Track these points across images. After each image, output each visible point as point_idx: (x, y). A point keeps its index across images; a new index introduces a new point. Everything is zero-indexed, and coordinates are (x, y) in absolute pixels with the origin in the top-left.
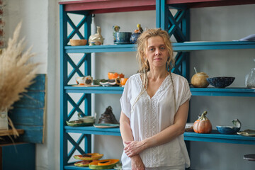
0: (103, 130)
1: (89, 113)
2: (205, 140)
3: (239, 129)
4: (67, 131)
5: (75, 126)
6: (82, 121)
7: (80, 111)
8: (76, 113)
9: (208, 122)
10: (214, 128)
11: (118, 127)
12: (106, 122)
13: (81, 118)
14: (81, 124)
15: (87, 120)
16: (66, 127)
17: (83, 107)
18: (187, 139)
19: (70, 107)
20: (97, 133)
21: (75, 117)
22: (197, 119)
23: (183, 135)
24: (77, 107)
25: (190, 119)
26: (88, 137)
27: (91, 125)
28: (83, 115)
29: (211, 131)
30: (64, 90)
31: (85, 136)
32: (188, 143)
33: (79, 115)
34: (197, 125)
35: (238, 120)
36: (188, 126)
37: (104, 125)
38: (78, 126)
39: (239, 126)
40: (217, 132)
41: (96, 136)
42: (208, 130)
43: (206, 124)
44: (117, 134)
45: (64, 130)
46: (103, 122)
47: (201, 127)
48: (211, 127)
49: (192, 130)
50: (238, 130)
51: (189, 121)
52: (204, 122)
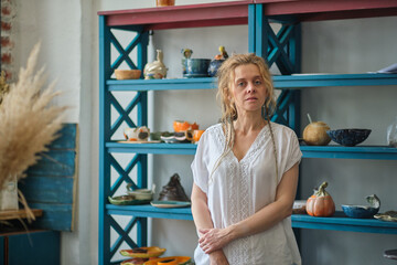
0: (166, 212)
1: (144, 184)
2: (326, 228)
3: (378, 210)
4: (109, 212)
5: (121, 204)
6: (133, 197)
7: (129, 180)
8: (124, 184)
9: (330, 199)
10: (338, 209)
11: (189, 206)
12: (170, 198)
13: (132, 192)
14: (132, 202)
15: (140, 195)
16: (108, 206)
17: (134, 175)
18: (296, 226)
19: (115, 176)
20: (156, 216)
21: (123, 191)
22: (311, 194)
23: (289, 219)
24: (125, 175)
25: (300, 195)
26: (142, 222)
27: (147, 202)
28: (135, 188)
29: (334, 214)
30: (106, 149)
31: (137, 220)
32: (297, 232)
33: (128, 187)
34: (312, 204)
35: (376, 197)
36: (297, 205)
37: (166, 202)
38: (127, 204)
39: (376, 205)
40: (342, 214)
41: (154, 220)
42: (330, 212)
43: (326, 203)
44: (187, 217)
45: (106, 210)
46: (165, 199)
47: (318, 207)
48: (334, 207)
49: (303, 212)
50: (376, 211)
51: (299, 197)
52: (323, 199)
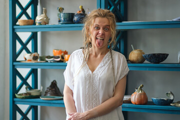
0: (49, 102)
1: (36, 87)
2: (142, 111)
3: (173, 100)
4: (16, 103)
5: (23, 98)
6: (30, 94)
7: (27, 84)
8: (24, 86)
9: (145, 94)
10: (150, 100)
11: (62, 99)
12: (51, 94)
13: (29, 91)
14: (28, 97)
15: (34, 93)
16: (15, 99)
17: (30, 81)
18: (125, 110)
19: (19, 81)
20: (43, 105)
21: (23, 90)
22: (135, 91)
23: (121, 107)
24: (24, 81)
25: (127, 92)
26: (35, 108)
27: (38, 97)
28: (30, 88)
29: (147, 103)
30: (14, 66)
31: (32, 107)
32: (125, 114)
33: (26, 88)
34: (134, 97)
35: (171, 93)
36: (126, 98)
37: (49, 97)
38: (26, 98)
39: (172, 98)
40: (152, 103)
41: (42, 107)
42: (145, 102)
43: (142, 96)
44: (61, 106)
45: (14, 102)
46: (48, 95)
47: (138, 99)
48: (147, 99)
49: (129, 102)
50: (171, 101)
51: (126, 94)
52: (141, 94)
